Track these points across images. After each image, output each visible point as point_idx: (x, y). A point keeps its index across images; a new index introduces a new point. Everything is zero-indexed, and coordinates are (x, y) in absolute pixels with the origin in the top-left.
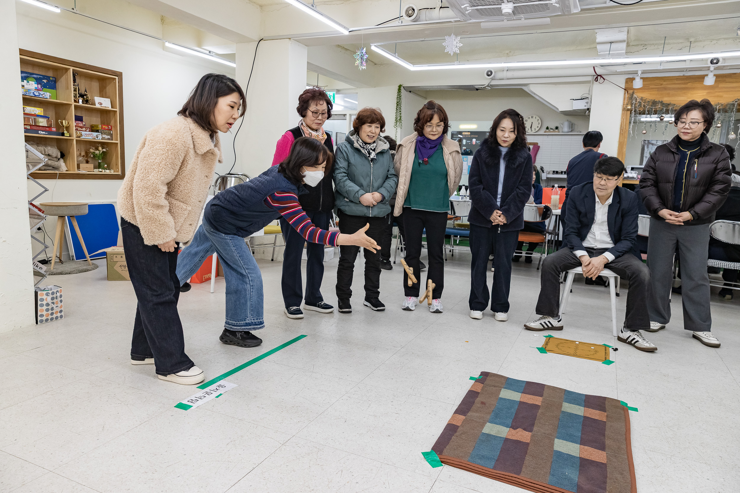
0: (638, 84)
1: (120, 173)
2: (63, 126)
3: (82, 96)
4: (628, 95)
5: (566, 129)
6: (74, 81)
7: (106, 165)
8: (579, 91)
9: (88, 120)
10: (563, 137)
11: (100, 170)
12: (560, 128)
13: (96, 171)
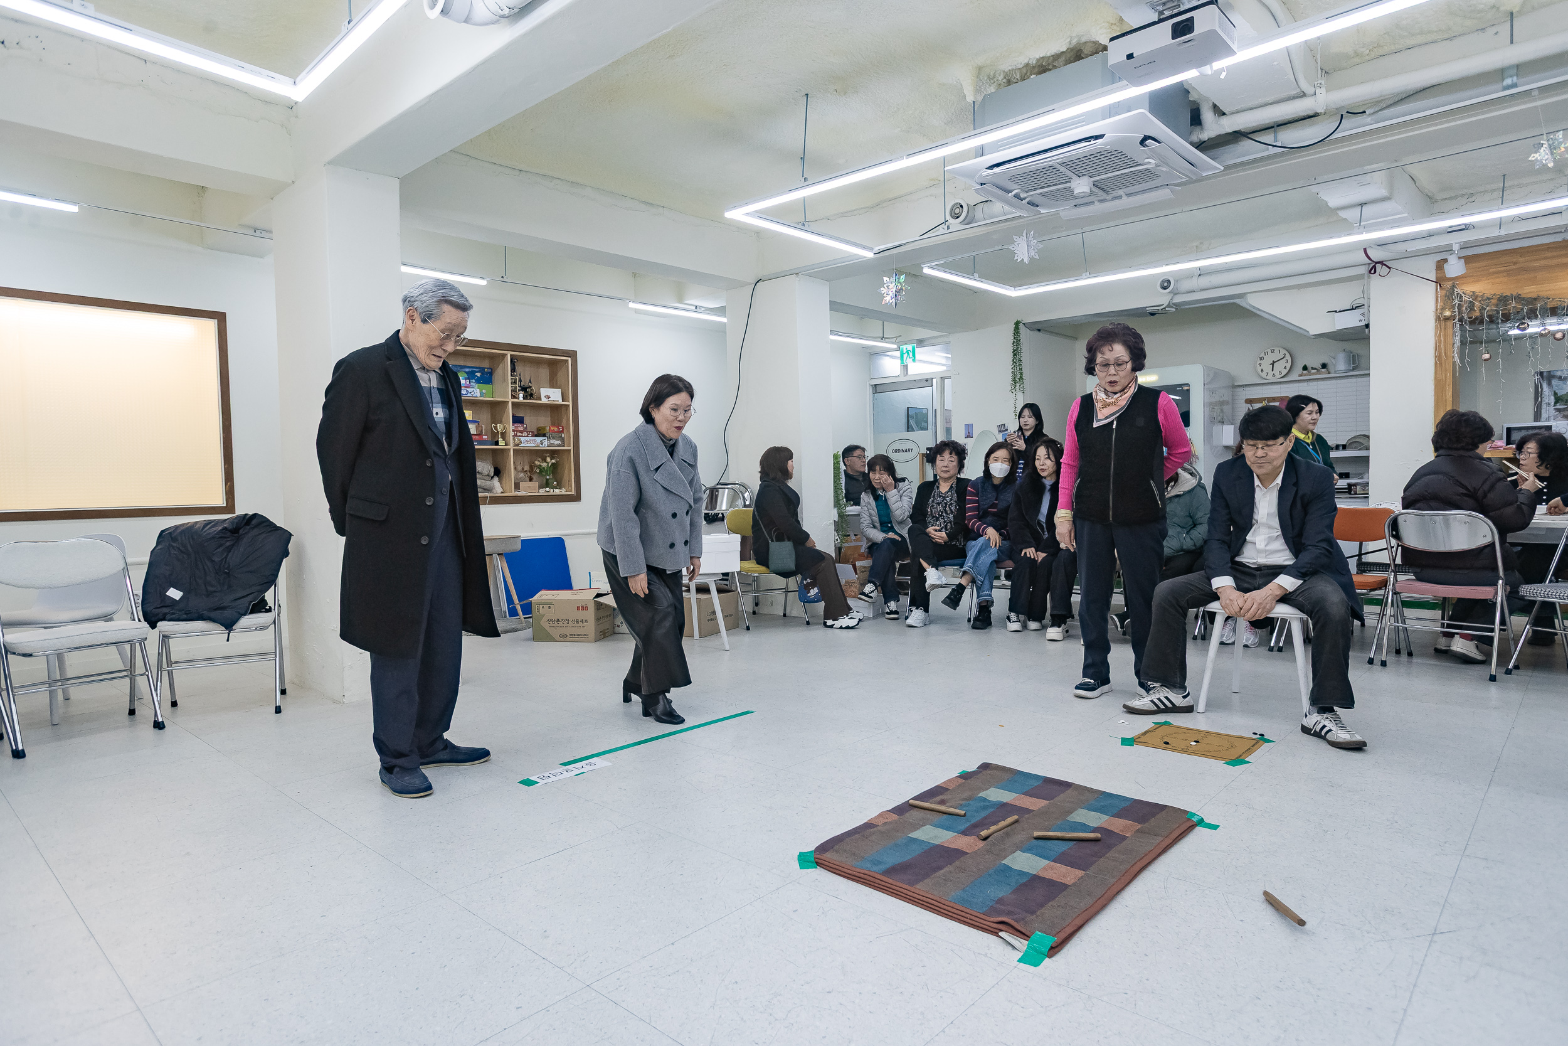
0: (1454, 268)
1: (573, 492)
2: (498, 432)
3: (524, 389)
4: (1444, 292)
5: (1341, 365)
6: (513, 370)
7: (555, 483)
8: (1345, 296)
9: (532, 421)
10: (1340, 381)
11: (548, 489)
12: (1330, 367)
13: (542, 492)
